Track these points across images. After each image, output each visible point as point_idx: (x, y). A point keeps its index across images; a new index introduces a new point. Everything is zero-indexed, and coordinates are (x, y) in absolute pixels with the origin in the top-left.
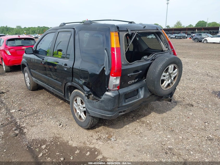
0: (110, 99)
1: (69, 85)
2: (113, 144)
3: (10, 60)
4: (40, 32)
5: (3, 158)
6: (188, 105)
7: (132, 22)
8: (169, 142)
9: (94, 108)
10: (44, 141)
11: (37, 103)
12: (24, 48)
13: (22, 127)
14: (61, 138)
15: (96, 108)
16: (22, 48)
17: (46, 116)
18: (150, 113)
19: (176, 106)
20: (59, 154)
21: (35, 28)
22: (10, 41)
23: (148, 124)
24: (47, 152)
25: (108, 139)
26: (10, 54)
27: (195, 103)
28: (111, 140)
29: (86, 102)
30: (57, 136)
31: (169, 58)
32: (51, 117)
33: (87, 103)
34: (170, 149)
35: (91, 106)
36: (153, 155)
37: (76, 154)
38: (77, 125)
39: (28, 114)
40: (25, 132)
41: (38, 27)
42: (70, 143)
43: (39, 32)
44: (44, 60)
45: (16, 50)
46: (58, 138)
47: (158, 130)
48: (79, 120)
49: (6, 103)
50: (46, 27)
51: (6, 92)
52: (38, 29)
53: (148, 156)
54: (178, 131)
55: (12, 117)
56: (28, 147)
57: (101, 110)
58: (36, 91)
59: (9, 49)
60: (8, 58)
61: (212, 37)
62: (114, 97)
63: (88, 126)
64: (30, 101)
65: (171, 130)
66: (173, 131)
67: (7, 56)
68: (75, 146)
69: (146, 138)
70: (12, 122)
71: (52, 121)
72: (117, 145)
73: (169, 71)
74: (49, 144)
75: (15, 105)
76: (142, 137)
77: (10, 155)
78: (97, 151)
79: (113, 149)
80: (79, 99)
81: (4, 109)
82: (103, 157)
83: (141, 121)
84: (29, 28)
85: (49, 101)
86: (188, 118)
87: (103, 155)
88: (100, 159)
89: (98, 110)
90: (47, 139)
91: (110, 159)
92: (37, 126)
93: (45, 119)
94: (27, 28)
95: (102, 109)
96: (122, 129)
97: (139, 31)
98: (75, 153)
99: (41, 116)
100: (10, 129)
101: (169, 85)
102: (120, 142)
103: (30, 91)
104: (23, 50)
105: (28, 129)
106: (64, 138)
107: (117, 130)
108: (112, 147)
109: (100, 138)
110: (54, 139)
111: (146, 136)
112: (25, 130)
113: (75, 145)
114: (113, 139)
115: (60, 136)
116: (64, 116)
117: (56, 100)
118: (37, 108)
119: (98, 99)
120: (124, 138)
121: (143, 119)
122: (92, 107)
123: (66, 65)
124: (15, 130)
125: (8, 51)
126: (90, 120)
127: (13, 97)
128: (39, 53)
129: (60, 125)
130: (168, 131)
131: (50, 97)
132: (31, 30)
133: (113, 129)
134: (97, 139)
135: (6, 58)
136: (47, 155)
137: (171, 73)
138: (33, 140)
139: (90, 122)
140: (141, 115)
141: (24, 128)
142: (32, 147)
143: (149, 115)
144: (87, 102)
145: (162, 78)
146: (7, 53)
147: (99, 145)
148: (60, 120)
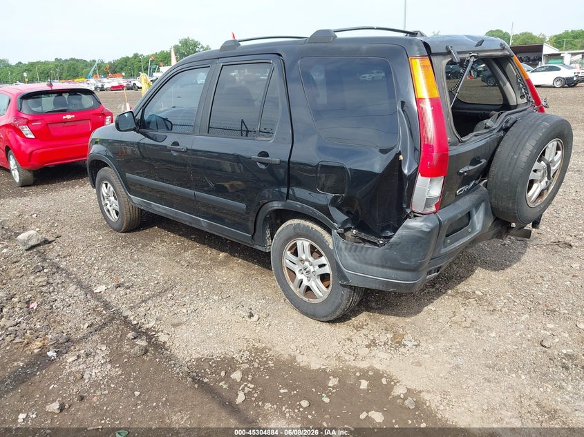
0: (420, 237)
1: (277, 208)
2: (416, 354)
3: (33, 151)
4: (64, 74)
5: (142, 412)
6: (558, 243)
7: (417, 34)
8: (558, 340)
9: (366, 263)
10: (228, 361)
11: (156, 264)
12: (69, 117)
13: (147, 329)
14: (270, 349)
15: (372, 264)
16: (64, 117)
17: (198, 295)
18: (473, 271)
19: (528, 249)
20: (286, 391)
21: (46, 63)
22: (29, 101)
23: (480, 299)
24: (254, 389)
25: (397, 343)
26: (32, 136)
27: (571, 238)
28: (405, 345)
29: (343, 249)
30: (257, 345)
31: (552, 123)
32: (216, 298)
33: (346, 254)
34: (570, 357)
35: (355, 260)
36: (533, 375)
37: (333, 388)
38: (296, 314)
39: (147, 293)
40: (165, 343)
41: (56, 59)
42: (302, 360)
43: (61, 74)
44: (178, 145)
45: (47, 124)
46: (263, 350)
47: (514, 313)
48: (305, 299)
49: (71, 269)
50: (77, 61)
51: (53, 239)
52: (57, 66)
53: (523, 377)
54: (566, 312)
55: (107, 306)
56: (194, 379)
57: (385, 270)
58: (137, 233)
59: (28, 123)
60: (27, 148)
61: (533, 72)
62: (429, 232)
63: (338, 313)
64: (135, 261)
65: (547, 310)
66: (553, 311)
67: (24, 141)
68: (320, 368)
69: (493, 335)
70: (113, 319)
71: (224, 308)
72: (427, 356)
73: (546, 156)
74: (248, 368)
75: (97, 272)
76: (481, 332)
77: (157, 405)
78: (382, 376)
79: (423, 367)
80: (303, 244)
81: (75, 286)
82: (408, 389)
83: (458, 293)
84: (32, 65)
85: (188, 255)
86: (573, 276)
87: (404, 384)
88: (402, 396)
89: (375, 268)
90: (234, 356)
91: (428, 392)
92: (187, 323)
93: (202, 304)
94: (25, 64)
95: (389, 267)
96: (420, 316)
97: (481, 54)
98: (330, 387)
99: (188, 298)
100: (119, 336)
101: (541, 195)
102: (432, 347)
103: (120, 234)
104: (65, 122)
105: (168, 334)
106: (277, 349)
107: (408, 320)
108: (419, 364)
109: (373, 341)
110: (253, 355)
111: (489, 328)
112: (163, 338)
113: (318, 367)
114: (410, 344)
115: (264, 345)
116: (250, 293)
117: (206, 254)
118: (163, 276)
119: (375, 241)
120: (436, 339)
121: (462, 287)
122: (361, 262)
123: (265, 154)
124: (135, 338)
125: (24, 127)
126: (345, 297)
127: (81, 252)
128: (151, 127)
129: (251, 315)
130: (540, 313)
131: (185, 246)
132: (38, 69)
133: (398, 318)
134: (368, 346)
135: (20, 146)
136: (256, 395)
137: (551, 162)
138: (198, 360)
139: (345, 302)
140: (451, 278)
141: (157, 332)
142: (206, 380)
143: (473, 276)
144: (346, 248)
145: (532, 176)
146: (24, 133)
147: (381, 360)
148: (243, 303)
